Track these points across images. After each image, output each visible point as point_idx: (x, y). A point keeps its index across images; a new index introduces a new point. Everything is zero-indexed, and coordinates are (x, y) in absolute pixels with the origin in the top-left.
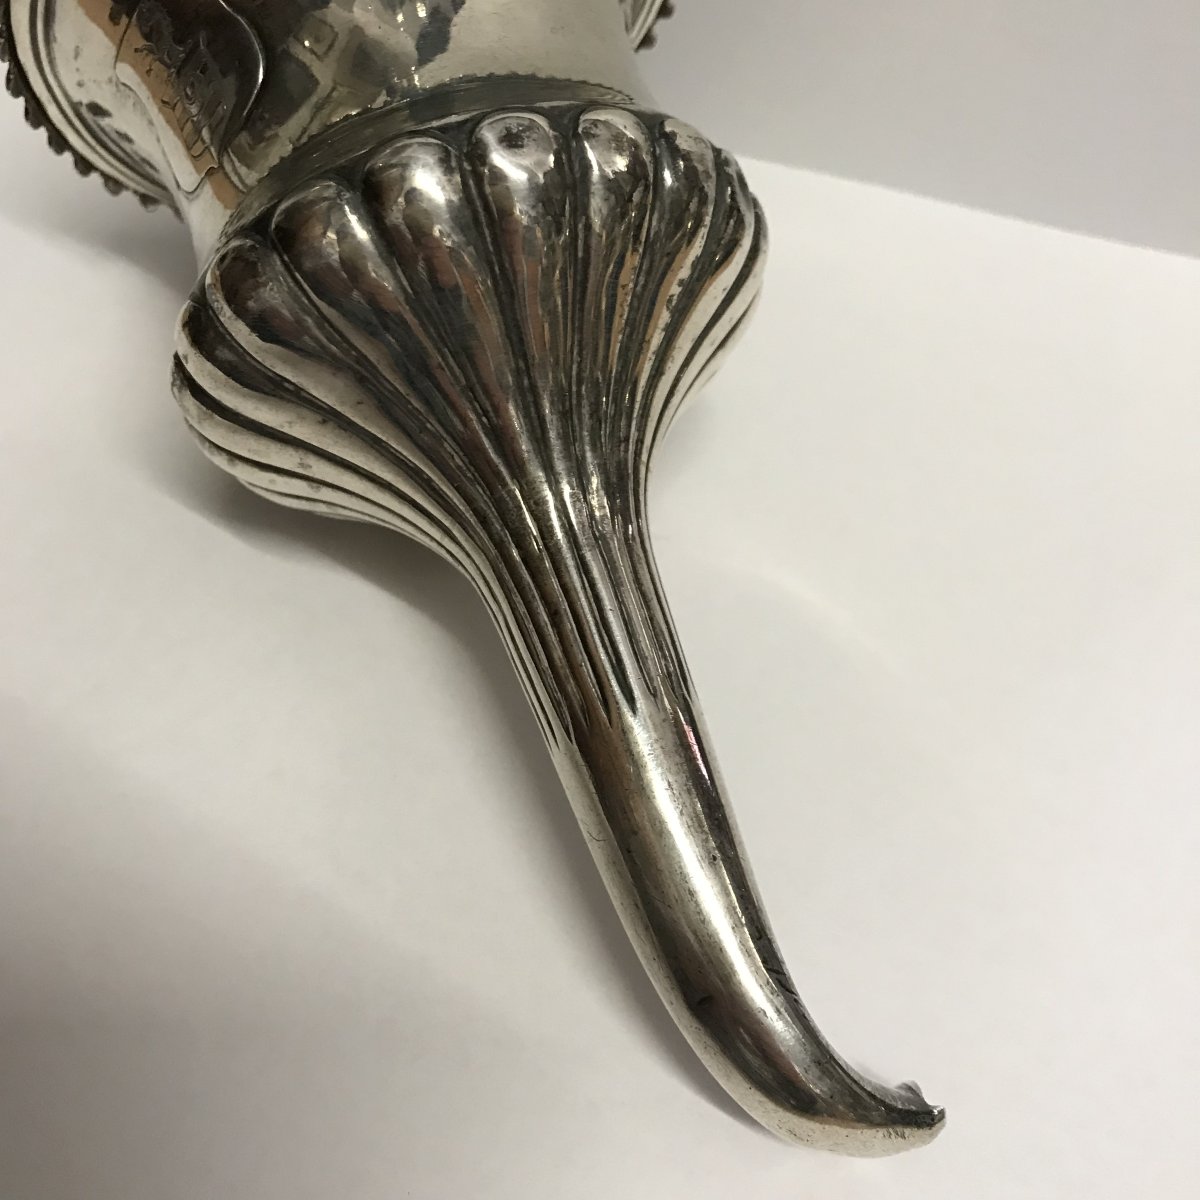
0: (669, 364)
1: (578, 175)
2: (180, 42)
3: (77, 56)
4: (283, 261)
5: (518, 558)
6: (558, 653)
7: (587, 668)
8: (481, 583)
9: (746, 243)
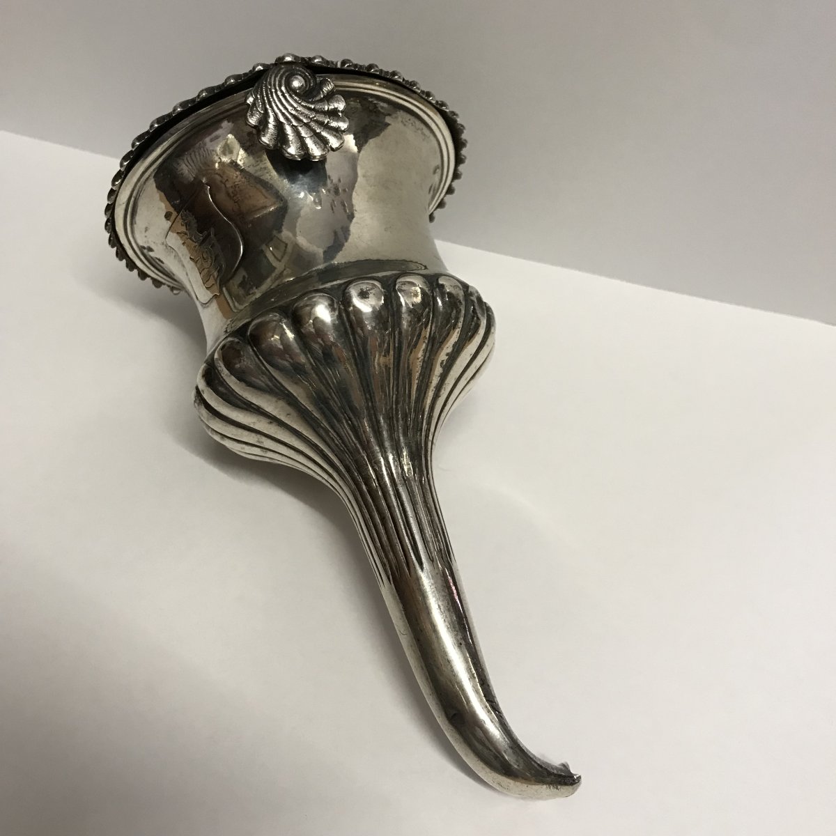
0: (443, 391)
1: (395, 309)
2: (201, 232)
3: (146, 231)
4: (253, 350)
5: (366, 490)
6: (385, 538)
7: (399, 547)
8: (347, 501)
9: (482, 331)
